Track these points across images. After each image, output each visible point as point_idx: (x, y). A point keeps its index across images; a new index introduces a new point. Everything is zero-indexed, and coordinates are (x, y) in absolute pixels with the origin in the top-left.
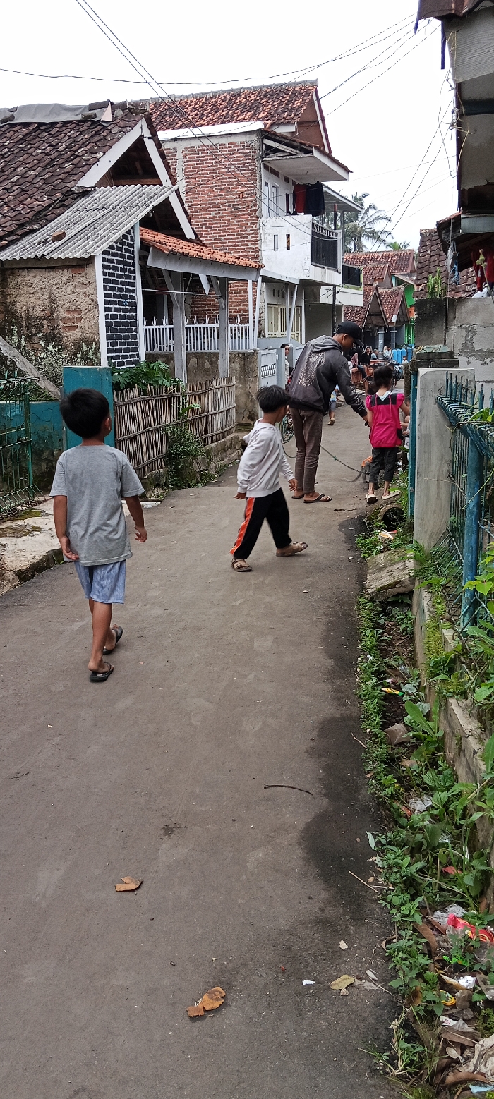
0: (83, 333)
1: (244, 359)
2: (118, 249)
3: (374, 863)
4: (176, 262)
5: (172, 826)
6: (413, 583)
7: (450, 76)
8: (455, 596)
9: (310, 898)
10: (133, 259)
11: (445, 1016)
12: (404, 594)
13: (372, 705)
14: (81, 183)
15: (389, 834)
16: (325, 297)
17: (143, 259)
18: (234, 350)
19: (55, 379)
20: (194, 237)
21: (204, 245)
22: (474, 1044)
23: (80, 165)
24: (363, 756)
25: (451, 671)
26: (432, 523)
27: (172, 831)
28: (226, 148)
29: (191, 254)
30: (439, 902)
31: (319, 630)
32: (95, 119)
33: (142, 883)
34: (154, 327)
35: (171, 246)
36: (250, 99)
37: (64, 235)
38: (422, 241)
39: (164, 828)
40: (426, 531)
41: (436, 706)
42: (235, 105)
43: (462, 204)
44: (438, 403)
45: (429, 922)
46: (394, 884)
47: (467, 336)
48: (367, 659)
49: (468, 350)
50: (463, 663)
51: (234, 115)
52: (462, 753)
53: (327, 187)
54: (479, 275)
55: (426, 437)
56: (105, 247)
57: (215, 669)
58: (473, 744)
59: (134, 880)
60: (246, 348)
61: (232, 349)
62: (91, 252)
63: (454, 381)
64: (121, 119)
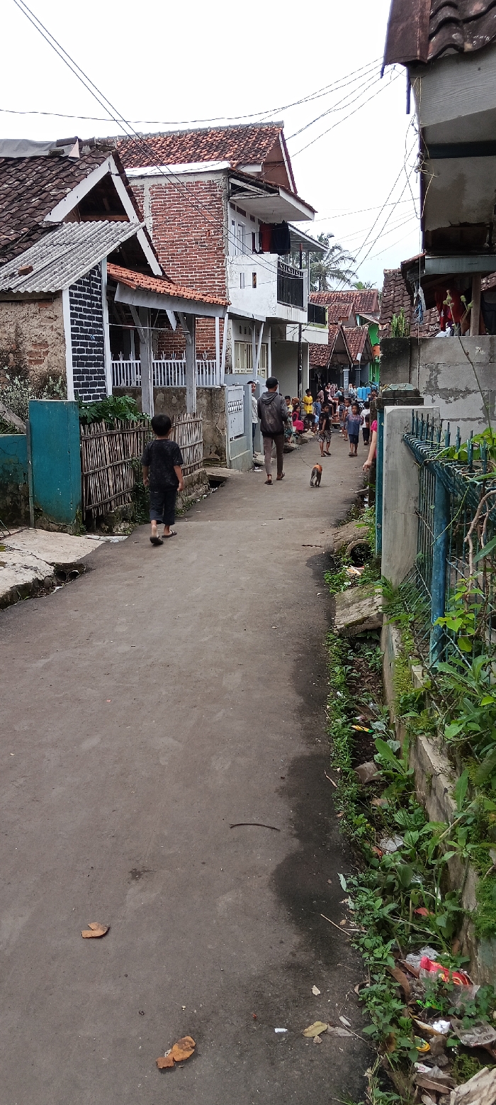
0: (49, 367)
1: (211, 395)
2: (86, 284)
3: (346, 906)
4: (143, 297)
5: (140, 869)
6: (381, 620)
7: (416, 121)
8: (423, 632)
9: (282, 942)
10: (100, 293)
11: (419, 1062)
12: (371, 630)
13: (341, 743)
14: (48, 218)
15: (361, 875)
16: (291, 335)
17: (111, 294)
18: (201, 386)
19: (20, 413)
20: (161, 274)
21: (171, 282)
22: (450, 1091)
23: (48, 200)
24: (335, 795)
25: (420, 708)
26: (399, 559)
27: (140, 874)
28: (193, 186)
29: (158, 290)
30: (411, 945)
31: (288, 667)
32: (63, 156)
33: (109, 929)
34: (121, 361)
35: (138, 282)
36: (217, 139)
37: (31, 269)
38: (386, 282)
39: (131, 872)
40: (394, 568)
41: (406, 744)
42: (201, 144)
43: (426, 245)
44: (405, 441)
45: (402, 966)
46: (366, 927)
47: (431, 375)
48: (337, 696)
49: (433, 388)
50: (432, 700)
51: (201, 154)
52: (432, 791)
53: (293, 227)
54: (442, 315)
55: (393, 474)
56: (72, 281)
57: (184, 707)
58: (444, 782)
59: (101, 926)
60: (213, 384)
61: (199, 384)
62: (58, 286)
63: (420, 419)
64: (89, 156)
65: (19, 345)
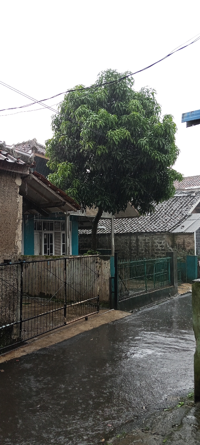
0: (191, 248)
2: (199, 230)
23: (188, 208)
32: (191, 195)
56: (196, 230)
62: (193, 231)
64: (198, 195)
65: (184, 243)
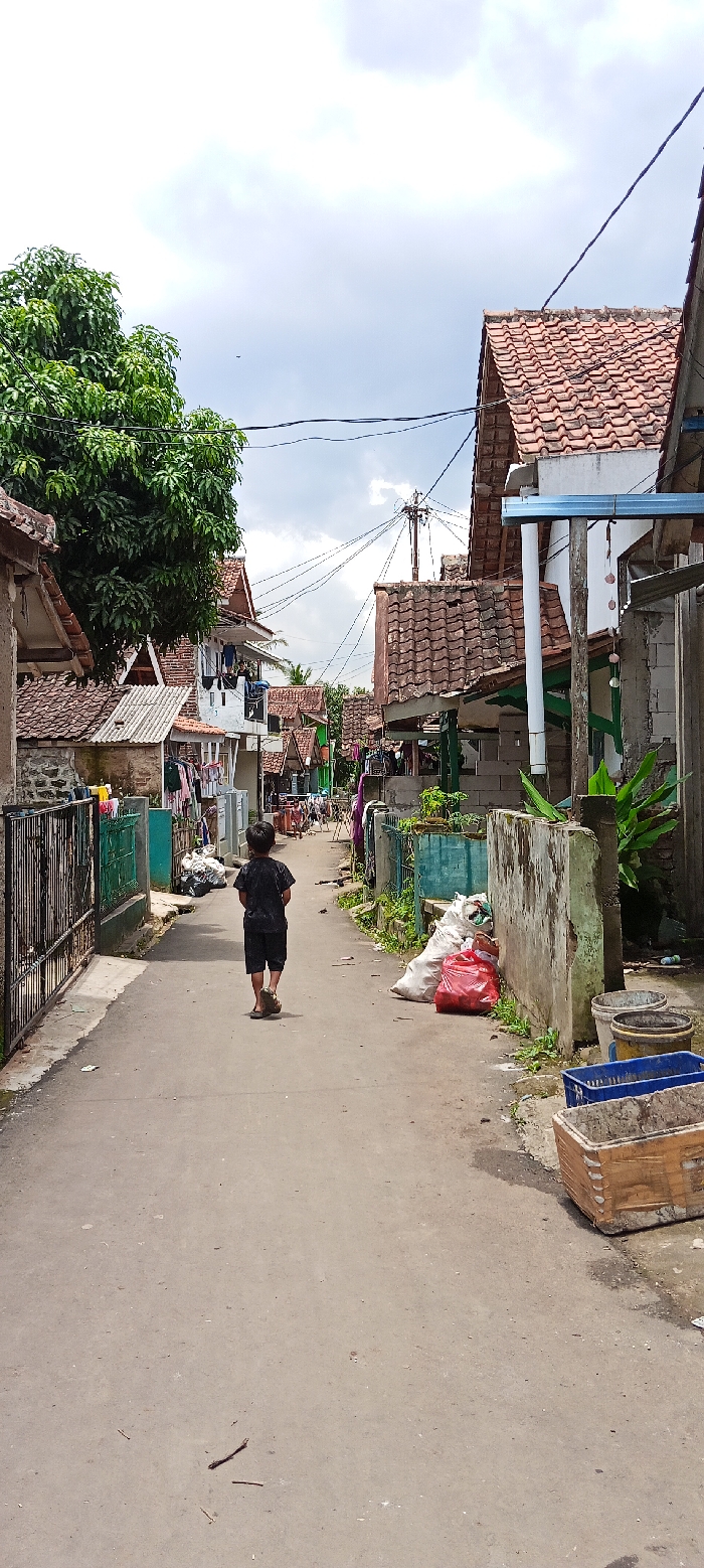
0: (150, 788)
14: (120, 683)
16: (252, 745)
53: (250, 645)
56: (165, 735)
65: (130, 774)
